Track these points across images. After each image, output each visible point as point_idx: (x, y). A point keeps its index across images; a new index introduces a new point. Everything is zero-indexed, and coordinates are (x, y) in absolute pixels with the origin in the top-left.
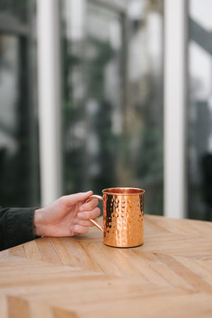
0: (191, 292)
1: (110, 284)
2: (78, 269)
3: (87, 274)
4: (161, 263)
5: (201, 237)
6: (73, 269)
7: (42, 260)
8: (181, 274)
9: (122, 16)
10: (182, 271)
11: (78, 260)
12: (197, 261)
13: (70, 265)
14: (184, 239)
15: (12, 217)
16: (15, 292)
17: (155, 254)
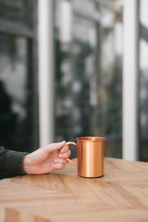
0: (130, 208)
1: (75, 202)
2: (56, 192)
3: (61, 195)
4: (112, 189)
5: (141, 172)
6: (52, 192)
7: (32, 185)
8: (124, 196)
9: (98, 25)
10: (126, 195)
11: (56, 186)
12: (137, 188)
13: (50, 189)
14: (130, 174)
15: (9, 157)
16: (11, 206)
17: (109, 183)
